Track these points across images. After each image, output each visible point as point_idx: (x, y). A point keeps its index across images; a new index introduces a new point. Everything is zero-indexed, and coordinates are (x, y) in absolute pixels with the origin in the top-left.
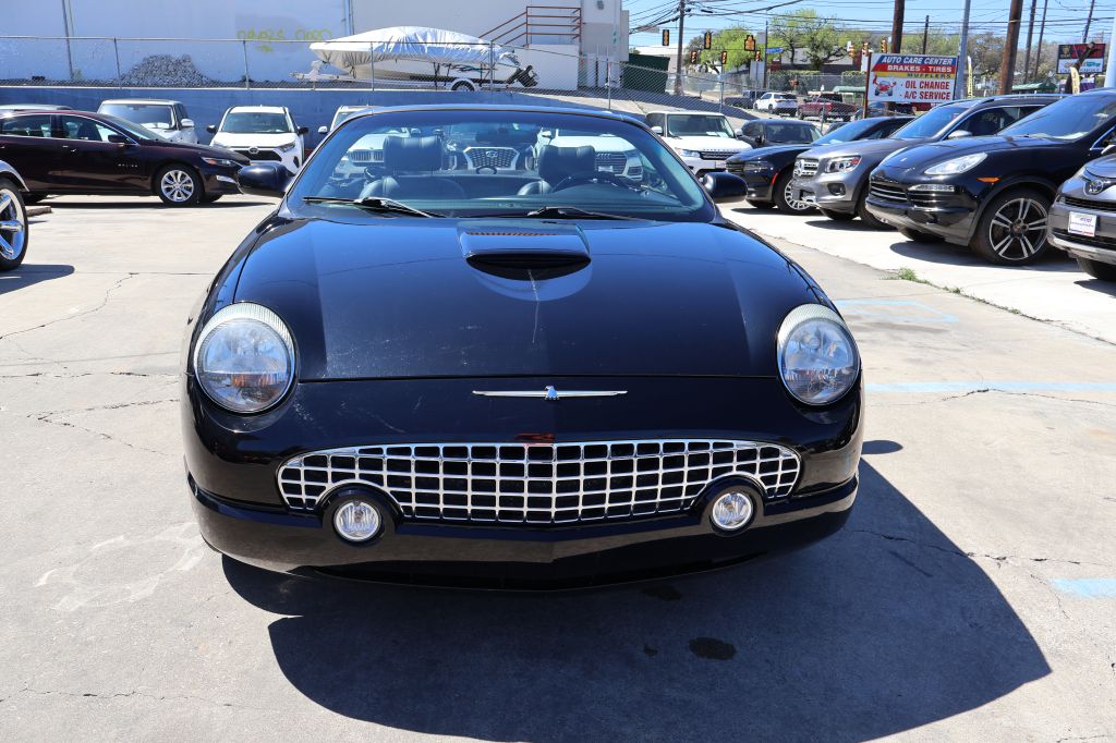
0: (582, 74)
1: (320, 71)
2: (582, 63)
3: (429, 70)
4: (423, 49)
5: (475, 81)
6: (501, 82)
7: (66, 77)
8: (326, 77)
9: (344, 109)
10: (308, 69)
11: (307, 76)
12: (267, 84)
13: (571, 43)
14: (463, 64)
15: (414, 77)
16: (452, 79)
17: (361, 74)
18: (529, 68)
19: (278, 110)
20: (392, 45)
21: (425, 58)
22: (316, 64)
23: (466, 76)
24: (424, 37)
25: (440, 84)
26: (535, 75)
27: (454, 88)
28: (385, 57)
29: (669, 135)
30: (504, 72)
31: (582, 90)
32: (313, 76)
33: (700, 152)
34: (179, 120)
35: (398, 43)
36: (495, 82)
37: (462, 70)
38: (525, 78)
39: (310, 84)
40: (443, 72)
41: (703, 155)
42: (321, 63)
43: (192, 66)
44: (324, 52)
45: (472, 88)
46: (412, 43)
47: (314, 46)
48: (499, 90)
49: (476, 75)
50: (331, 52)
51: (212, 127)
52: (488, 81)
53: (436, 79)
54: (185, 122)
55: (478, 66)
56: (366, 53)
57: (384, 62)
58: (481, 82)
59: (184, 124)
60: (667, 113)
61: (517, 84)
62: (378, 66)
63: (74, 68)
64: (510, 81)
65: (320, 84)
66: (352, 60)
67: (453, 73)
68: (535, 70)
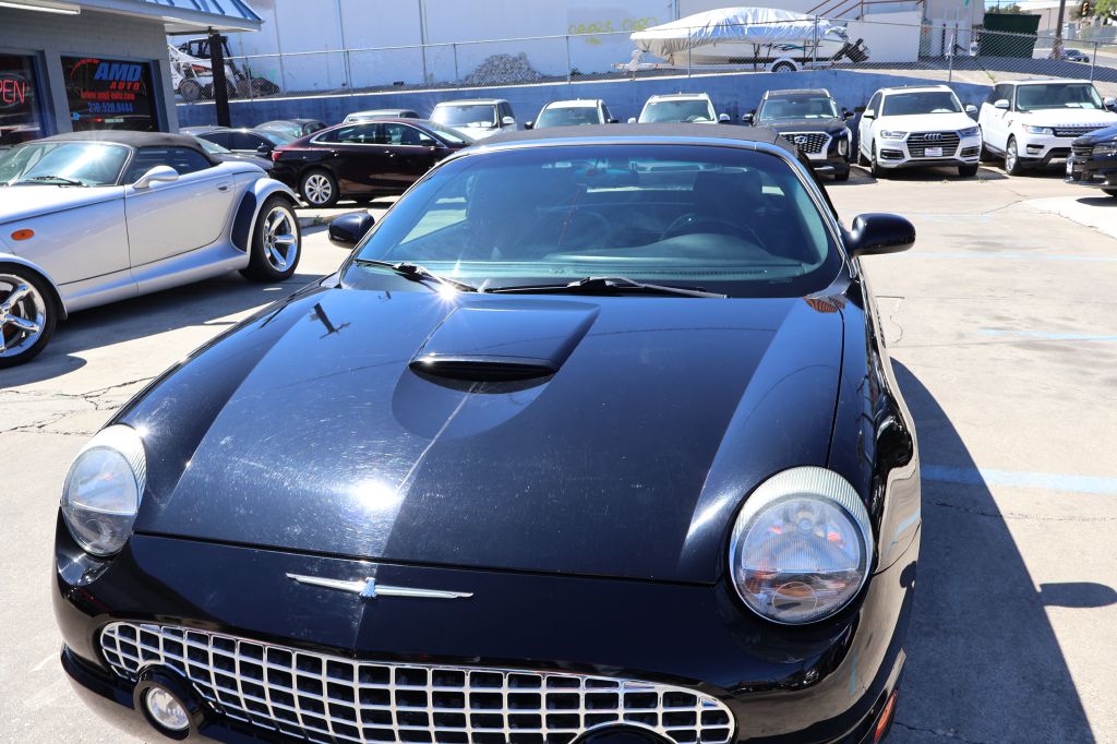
0: (925, 42)
1: (640, 61)
2: (925, 32)
3: (749, 52)
4: (743, 31)
5: (797, 60)
6: (826, 59)
7: (420, 80)
8: (645, 66)
9: (655, 100)
10: (628, 60)
11: (628, 66)
12: (594, 76)
13: (914, 10)
14: (785, 43)
15: (733, 61)
16: (772, 60)
17: (680, 61)
18: (860, 41)
19: (591, 104)
20: (710, 29)
21: (746, 40)
22: (636, 53)
23: (787, 56)
24: (746, 18)
25: (760, 65)
26: (866, 48)
27: (774, 69)
28: (703, 42)
29: (1017, 109)
30: (831, 48)
31: (925, 60)
32: (632, 66)
33: (1053, 129)
34: (500, 119)
35: (718, 26)
36: (818, 59)
37: (784, 49)
38: (854, 53)
39: (629, 74)
40: (763, 53)
41: (1056, 131)
42: (641, 53)
43: (527, 63)
44: (643, 41)
45: (793, 69)
46: (732, 25)
47: (636, 36)
48: (823, 68)
49: (799, 54)
50: (650, 41)
51: (529, 123)
52: (811, 60)
53: (755, 61)
54: (506, 119)
55: (801, 44)
56: (684, 39)
57: (703, 47)
58: (803, 60)
59: (505, 122)
60: (1016, 83)
61: (846, 59)
62: (696, 51)
63: (429, 72)
64: (838, 57)
65: (640, 73)
66: (671, 47)
67: (774, 53)
68: (865, 43)
